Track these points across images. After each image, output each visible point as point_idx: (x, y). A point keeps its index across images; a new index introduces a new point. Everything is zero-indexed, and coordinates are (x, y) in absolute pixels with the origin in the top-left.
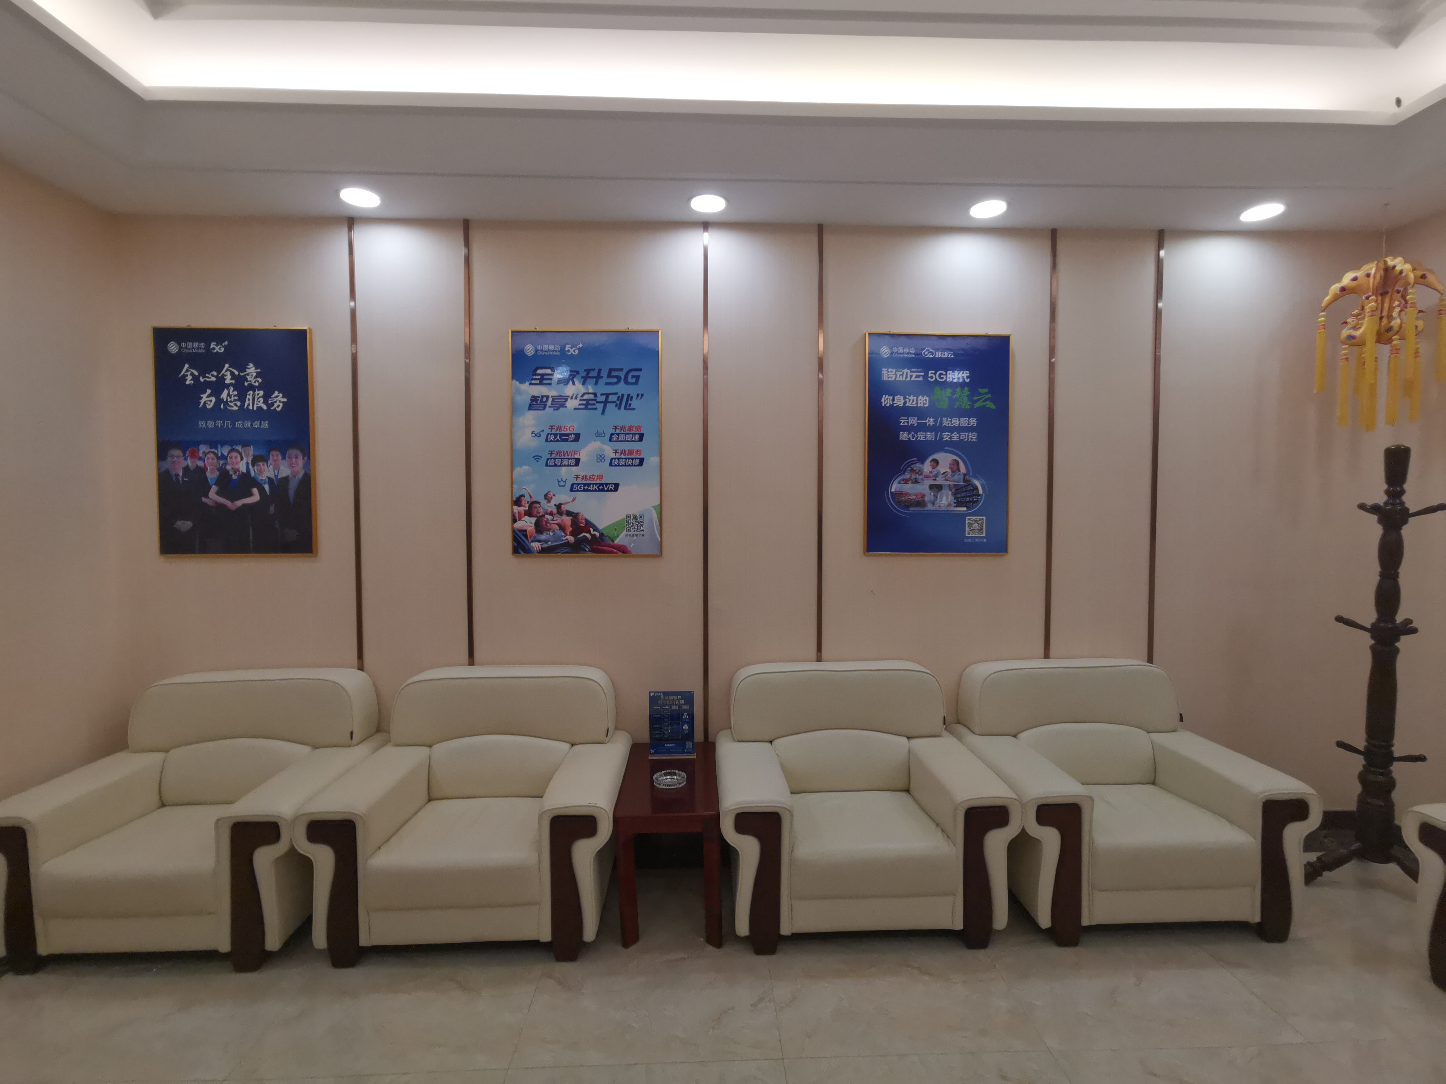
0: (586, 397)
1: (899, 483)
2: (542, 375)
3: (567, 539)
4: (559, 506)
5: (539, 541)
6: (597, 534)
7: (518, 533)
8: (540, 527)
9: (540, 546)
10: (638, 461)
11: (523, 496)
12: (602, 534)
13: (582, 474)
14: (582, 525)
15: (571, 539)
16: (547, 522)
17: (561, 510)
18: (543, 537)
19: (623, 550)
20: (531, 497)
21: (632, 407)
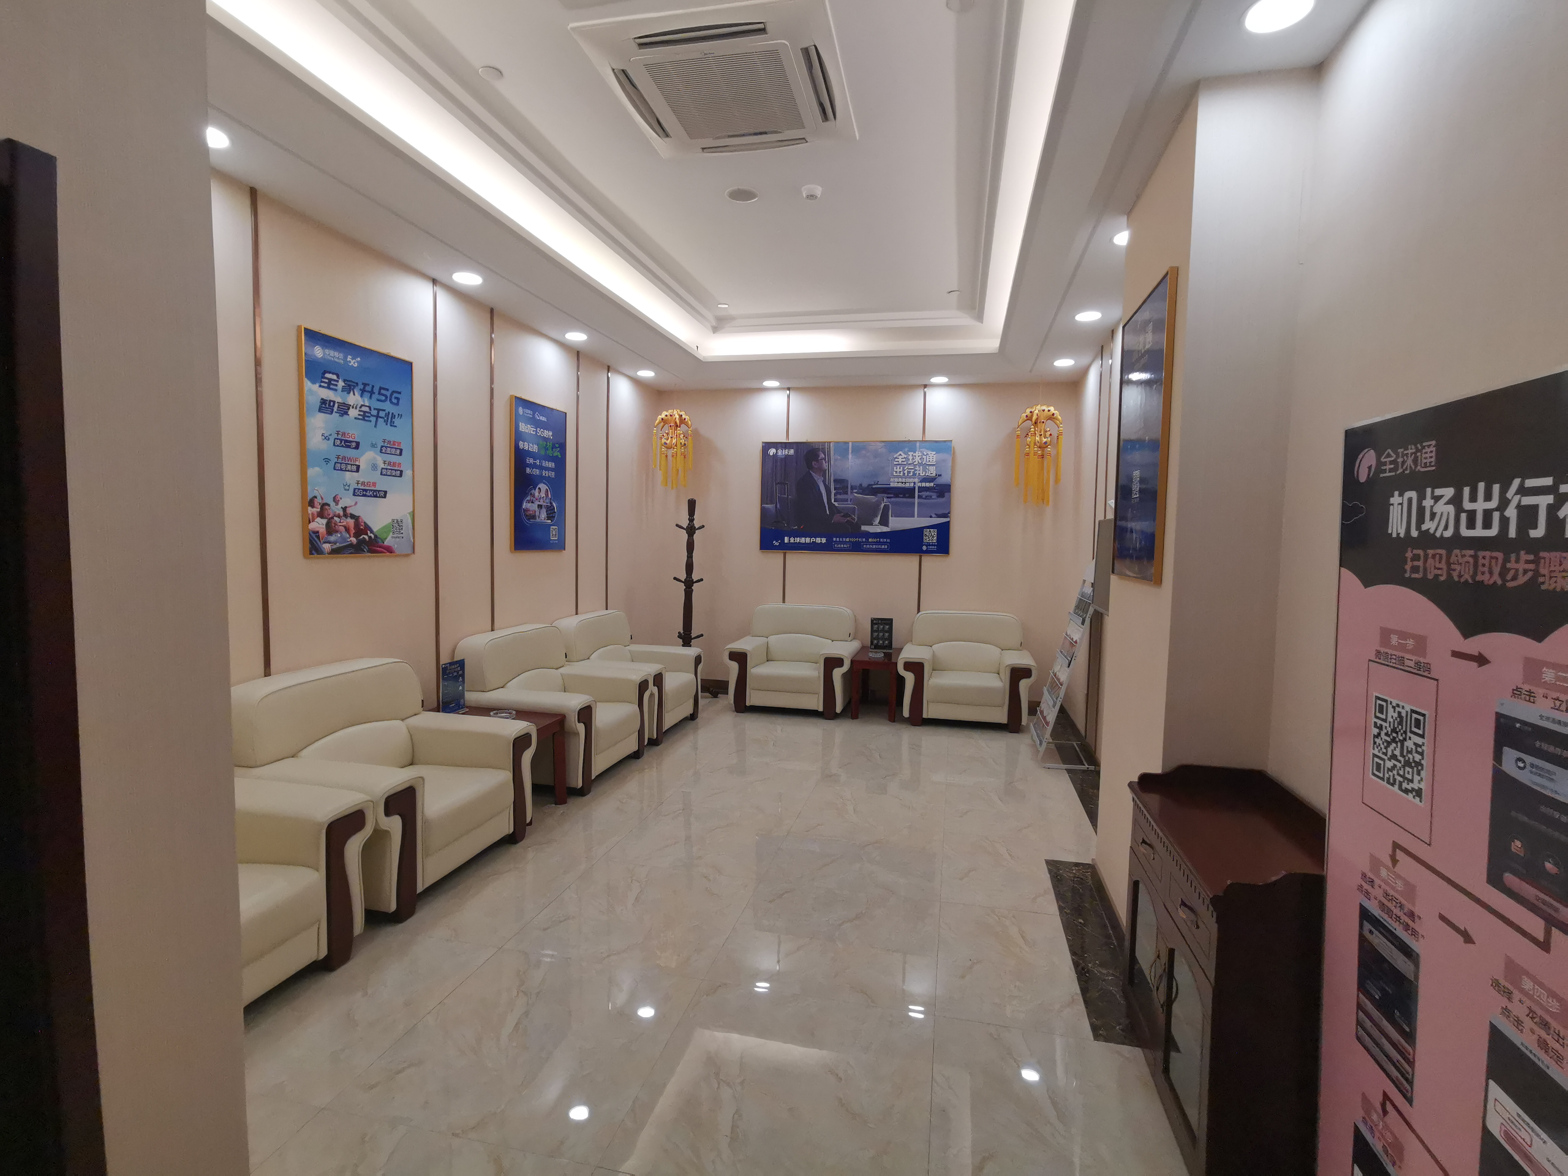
0: (364, 409)
1: (526, 502)
2: (330, 380)
3: (351, 541)
4: (344, 509)
5: (329, 542)
6: (373, 536)
7: (312, 534)
8: (331, 529)
9: (330, 547)
10: (399, 472)
11: (316, 497)
12: (376, 536)
13: (362, 480)
14: (362, 527)
15: (354, 540)
16: (336, 524)
17: (346, 512)
18: (332, 538)
19: (389, 550)
20: (322, 499)
21: (395, 425)
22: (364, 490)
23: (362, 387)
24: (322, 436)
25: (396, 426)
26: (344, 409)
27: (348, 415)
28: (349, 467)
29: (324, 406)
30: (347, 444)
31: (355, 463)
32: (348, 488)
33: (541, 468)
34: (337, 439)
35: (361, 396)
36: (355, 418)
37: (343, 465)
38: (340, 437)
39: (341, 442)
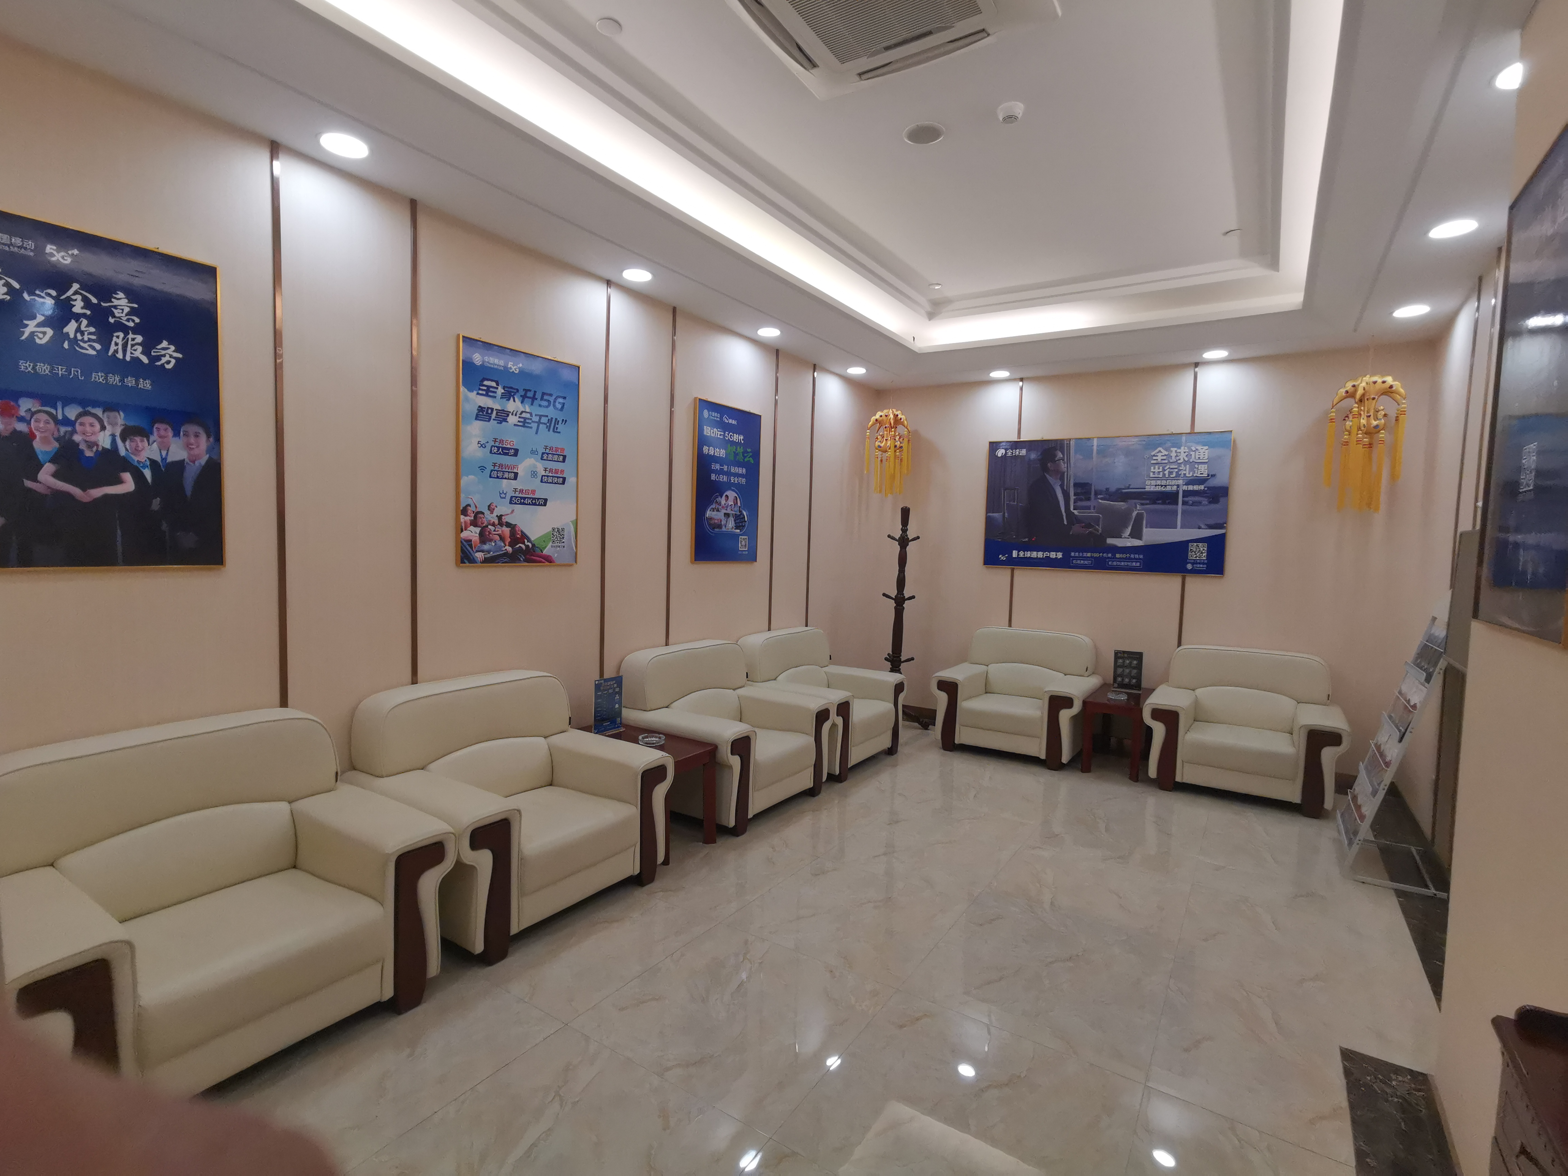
0: (524, 415)
1: (710, 511)
2: (489, 387)
3: (506, 550)
4: (500, 517)
5: (482, 551)
6: (530, 545)
7: (464, 543)
8: (484, 537)
9: (483, 556)
10: (561, 479)
11: (469, 505)
12: (533, 545)
13: (520, 488)
14: (518, 536)
15: (509, 549)
16: (490, 533)
17: (502, 521)
18: (486, 547)
19: (549, 560)
20: (476, 507)
21: (558, 430)
22: (521, 498)
23: (523, 393)
24: (478, 443)
25: (560, 432)
26: (503, 416)
27: (508, 422)
28: (506, 475)
29: (481, 413)
30: (504, 451)
31: (512, 471)
32: (504, 496)
33: (729, 474)
34: (494, 447)
35: (522, 402)
36: (515, 425)
37: (499, 473)
38: (497, 444)
39: (498, 450)
